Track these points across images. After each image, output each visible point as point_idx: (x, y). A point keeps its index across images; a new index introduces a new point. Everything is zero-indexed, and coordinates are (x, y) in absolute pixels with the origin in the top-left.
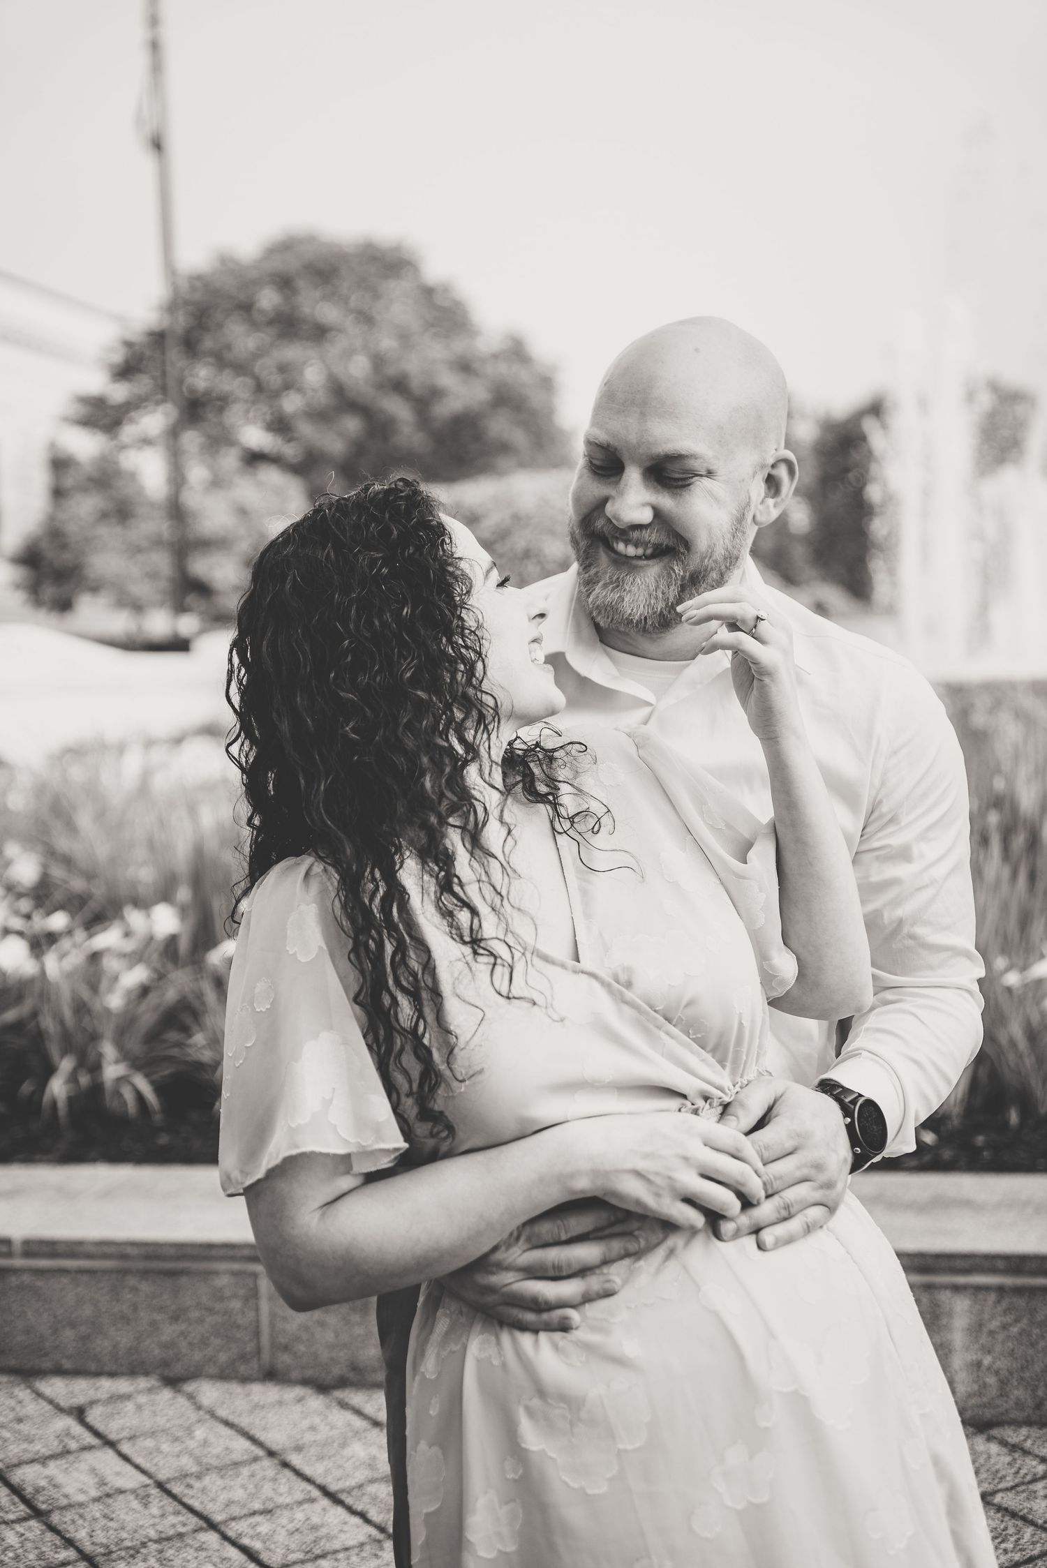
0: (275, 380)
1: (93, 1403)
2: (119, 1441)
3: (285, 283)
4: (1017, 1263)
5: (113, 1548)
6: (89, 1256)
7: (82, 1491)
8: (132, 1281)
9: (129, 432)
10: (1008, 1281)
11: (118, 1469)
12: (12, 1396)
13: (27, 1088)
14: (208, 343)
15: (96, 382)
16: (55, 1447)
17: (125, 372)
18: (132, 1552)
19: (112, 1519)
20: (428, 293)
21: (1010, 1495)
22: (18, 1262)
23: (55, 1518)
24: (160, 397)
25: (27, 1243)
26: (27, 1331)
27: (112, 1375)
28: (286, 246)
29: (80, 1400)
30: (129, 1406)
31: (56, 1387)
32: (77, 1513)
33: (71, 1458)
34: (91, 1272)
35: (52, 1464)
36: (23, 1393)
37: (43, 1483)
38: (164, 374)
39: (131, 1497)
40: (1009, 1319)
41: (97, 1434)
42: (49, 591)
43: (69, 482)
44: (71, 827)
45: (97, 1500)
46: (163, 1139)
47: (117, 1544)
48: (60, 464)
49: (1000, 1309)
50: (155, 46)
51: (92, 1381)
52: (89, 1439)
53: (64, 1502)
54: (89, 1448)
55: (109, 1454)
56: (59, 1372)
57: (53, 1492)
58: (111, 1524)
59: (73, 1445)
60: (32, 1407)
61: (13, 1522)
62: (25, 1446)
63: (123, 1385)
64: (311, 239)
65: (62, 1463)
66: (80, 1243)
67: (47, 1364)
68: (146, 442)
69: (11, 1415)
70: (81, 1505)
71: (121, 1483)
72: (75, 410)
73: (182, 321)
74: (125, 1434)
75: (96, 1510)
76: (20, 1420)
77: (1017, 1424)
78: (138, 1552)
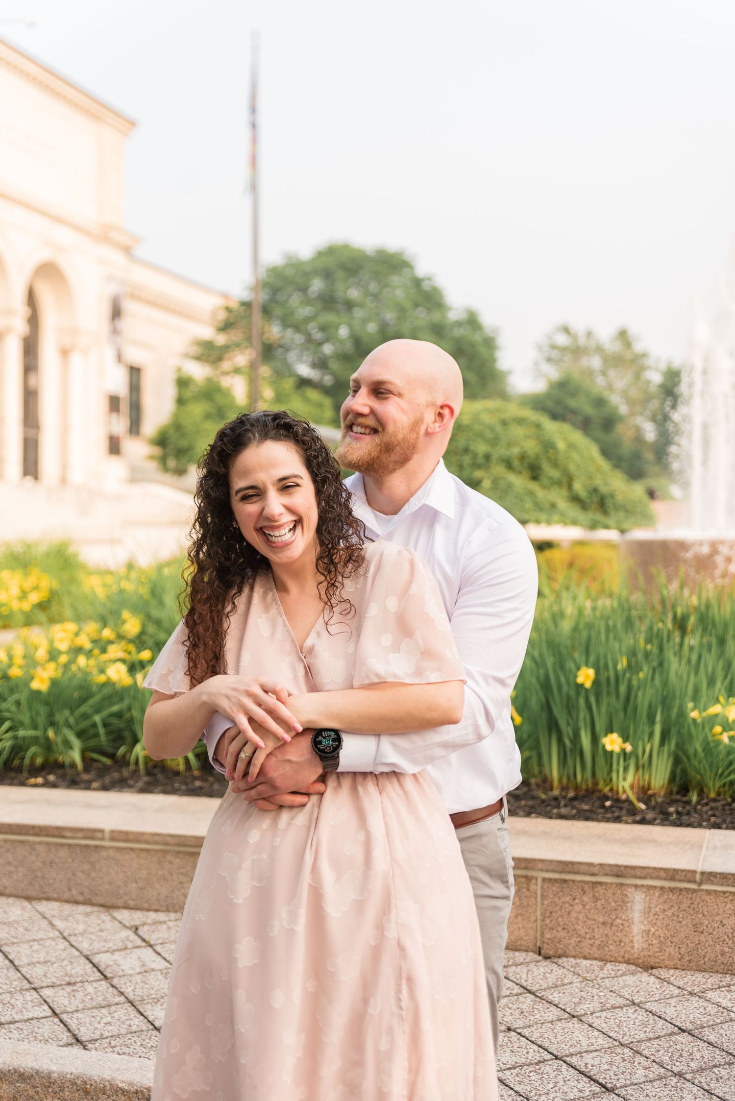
0: (318, 336)
1: (144, 924)
2: (155, 945)
3: (327, 275)
4: (672, 874)
5: (145, 998)
6: (147, 842)
7: (132, 968)
8: (169, 857)
9: (226, 365)
10: (667, 884)
11: (154, 959)
12: (99, 918)
13: (122, 750)
14: (278, 311)
15: (207, 333)
16: (120, 945)
17: (226, 327)
18: (156, 1000)
19: (147, 984)
20: (417, 282)
21: (656, 1004)
22: (106, 843)
23: (115, 982)
24: (246, 344)
25: (112, 832)
26: (110, 883)
27: (156, 911)
28: (331, 251)
29: (137, 922)
30: (164, 927)
31: (124, 915)
32: (128, 979)
33: (128, 951)
34: (147, 850)
35: (117, 954)
36: (105, 917)
37: (111, 963)
38: (250, 330)
39: (159, 973)
40: (666, 906)
41: (144, 940)
42: (172, 463)
43: (188, 393)
44: (161, 603)
45: (139, 973)
46: (198, 783)
47: (148, 996)
48: (183, 383)
49: (661, 900)
50: (254, 126)
51: (145, 913)
52: (139, 942)
53: (121, 973)
54: (139, 947)
55: (150, 950)
56: (127, 907)
57: (115, 967)
58: (146, 986)
59: (130, 945)
60: (109, 924)
61: (92, 981)
62: (103, 944)
63: (161, 916)
64: (346, 247)
65: (123, 953)
66: (143, 834)
67: (120, 902)
68: (237, 371)
69: (98, 928)
70: (131, 975)
71: (153, 966)
72: (195, 350)
73: (263, 296)
74: (160, 941)
75: (138, 978)
76: (101, 931)
77: (667, 967)
78: (159, 1001)
